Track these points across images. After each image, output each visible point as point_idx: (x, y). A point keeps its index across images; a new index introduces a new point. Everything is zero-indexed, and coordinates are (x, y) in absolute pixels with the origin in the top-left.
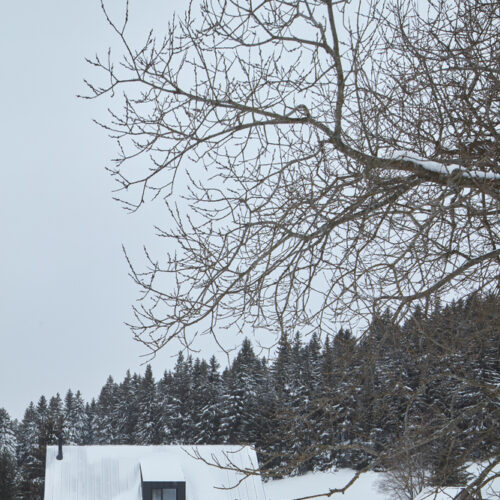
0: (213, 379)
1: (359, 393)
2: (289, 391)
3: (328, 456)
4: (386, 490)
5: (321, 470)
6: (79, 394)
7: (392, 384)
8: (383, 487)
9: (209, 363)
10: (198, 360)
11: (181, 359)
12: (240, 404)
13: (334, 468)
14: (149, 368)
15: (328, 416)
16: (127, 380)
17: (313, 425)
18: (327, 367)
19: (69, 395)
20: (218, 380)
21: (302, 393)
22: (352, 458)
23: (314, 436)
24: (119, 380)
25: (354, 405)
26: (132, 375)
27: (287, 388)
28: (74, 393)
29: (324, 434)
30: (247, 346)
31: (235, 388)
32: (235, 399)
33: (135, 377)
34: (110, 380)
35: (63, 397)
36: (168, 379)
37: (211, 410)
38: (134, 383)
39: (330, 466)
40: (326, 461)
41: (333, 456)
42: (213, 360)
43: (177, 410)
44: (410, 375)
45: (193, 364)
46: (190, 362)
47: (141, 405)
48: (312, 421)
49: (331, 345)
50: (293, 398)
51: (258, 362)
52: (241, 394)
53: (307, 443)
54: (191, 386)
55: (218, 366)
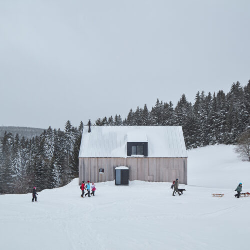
0: (171, 110)
1: (227, 114)
2: (200, 114)
3: (215, 139)
4: (239, 152)
5: (213, 145)
6: (120, 116)
7: (240, 111)
8: (237, 151)
9: (169, 104)
10: (165, 104)
11: (158, 102)
12: (181, 119)
13: (217, 144)
14: (146, 105)
15: (215, 123)
16: (138, 111)
17: (209, 127)
18: (215, 104)
19: (117, 117)
20: (173, 111)
21: (205, 115)
22: (225, 140)
23: (210, 132)
24: (135, 111)
25: (225, 119)
26: (140, 109)
27: (199, 113)
28: (118, 116)
29: (214, 130)
30: (184, 97)
31: (179, 113)
32: (179, 117)
33: (141, 110)
34: (132, 111)
35: (114, 118)
36: (154, 110)
37: (170, 122)
38: (141, 112)
39: (216, 143)
40: (214, 141)
41: (217, 139)
42: (171, 103)
43: (157, 122)
44: (248, 107)
45: (163, 104)
46: (162, 104)
47: (143, 120)
48: (209, 126)
49: (216, 96)
50: (202, 116)
51: (188, 104)
52: (181, 115)
53: (206, 134)
54: (162, 113)
55: (173, 105)
